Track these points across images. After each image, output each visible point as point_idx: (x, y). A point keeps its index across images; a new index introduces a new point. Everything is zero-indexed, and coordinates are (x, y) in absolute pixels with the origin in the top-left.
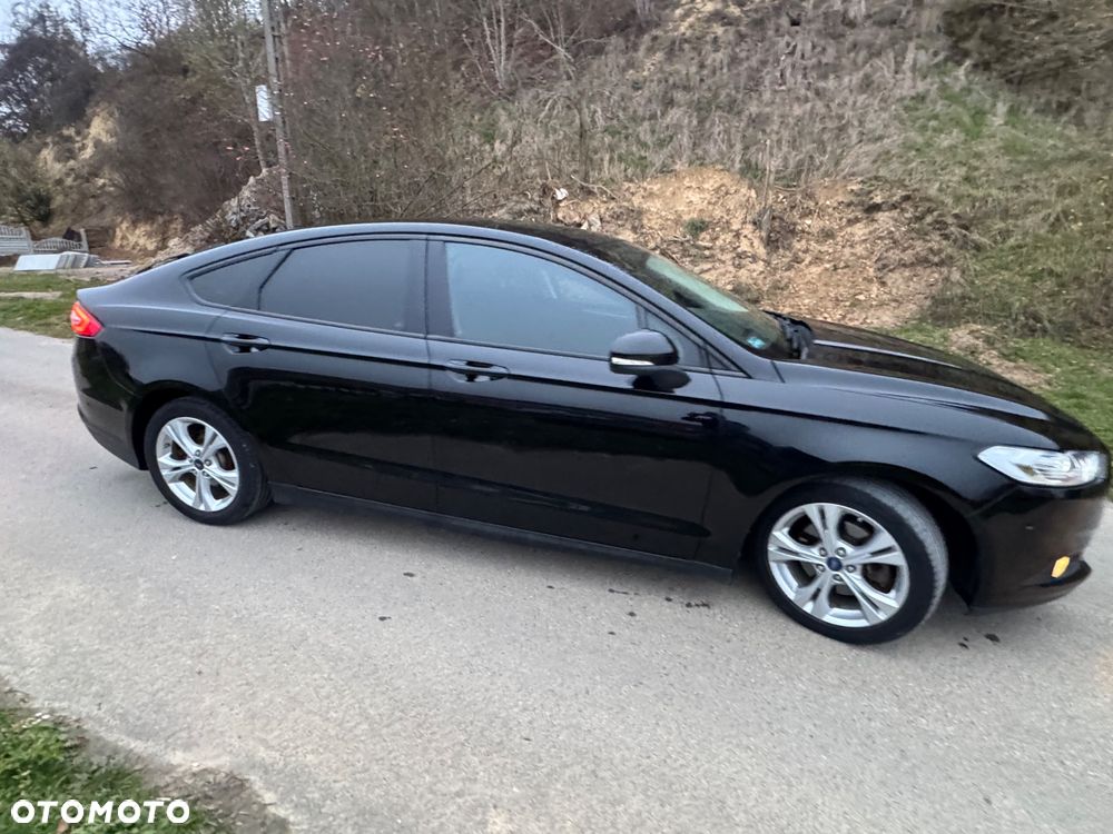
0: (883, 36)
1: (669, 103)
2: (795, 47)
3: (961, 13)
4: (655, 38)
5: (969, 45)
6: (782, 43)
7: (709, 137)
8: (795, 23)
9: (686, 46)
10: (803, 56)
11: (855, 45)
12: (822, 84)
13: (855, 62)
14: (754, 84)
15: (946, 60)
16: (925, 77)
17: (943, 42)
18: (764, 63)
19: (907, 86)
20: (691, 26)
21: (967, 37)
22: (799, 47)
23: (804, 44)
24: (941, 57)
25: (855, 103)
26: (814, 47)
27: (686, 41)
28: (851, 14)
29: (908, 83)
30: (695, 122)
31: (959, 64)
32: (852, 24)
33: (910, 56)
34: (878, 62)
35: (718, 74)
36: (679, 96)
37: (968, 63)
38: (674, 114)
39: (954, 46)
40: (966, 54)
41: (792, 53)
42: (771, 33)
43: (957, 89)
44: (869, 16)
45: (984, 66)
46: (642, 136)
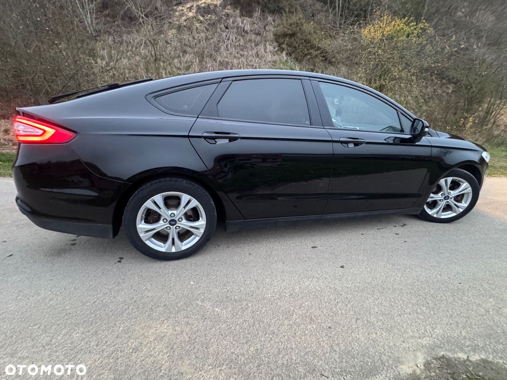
0: (258, 38)
1: (185, 52)
2: (229, 37)
3: (278, 36)
4: (170, 23)
5: (284, 46)
6: (224, 34)
7: (206, 68)
8: (227, 28)
9: (185, 29)
10: (233, 41)
11: (250, 40)
12: (242, 53)
13: (251, 46)
14: (217, 49)
15: (278, 50)
16: (274, 55)
17: (276, 44)
18: (219, 41)
19: (269, 57)
20: (185, 20)
21: (283, 43)
22: (231, 37)
23: (232, 37)
24: (277, 49)
25: (255, 61)
26: (236, 38)
27: (184, 26)
28: (246, 29)
29: (270, 56)
30: (198, 61)
31: (282, 52)
32: (247, 32)
33: (268, 47)
34: (259, 47)
35: (201, 42)
36: (188, 49)
37: (284, 52)
38: (188, 57)
39: (279, 46)
40: (283, 49)
41: (228, 39)
42: (219, 30)
43: (284, 61)
44: (251, 31)
45: (289, 54)
46: (176, 64)
